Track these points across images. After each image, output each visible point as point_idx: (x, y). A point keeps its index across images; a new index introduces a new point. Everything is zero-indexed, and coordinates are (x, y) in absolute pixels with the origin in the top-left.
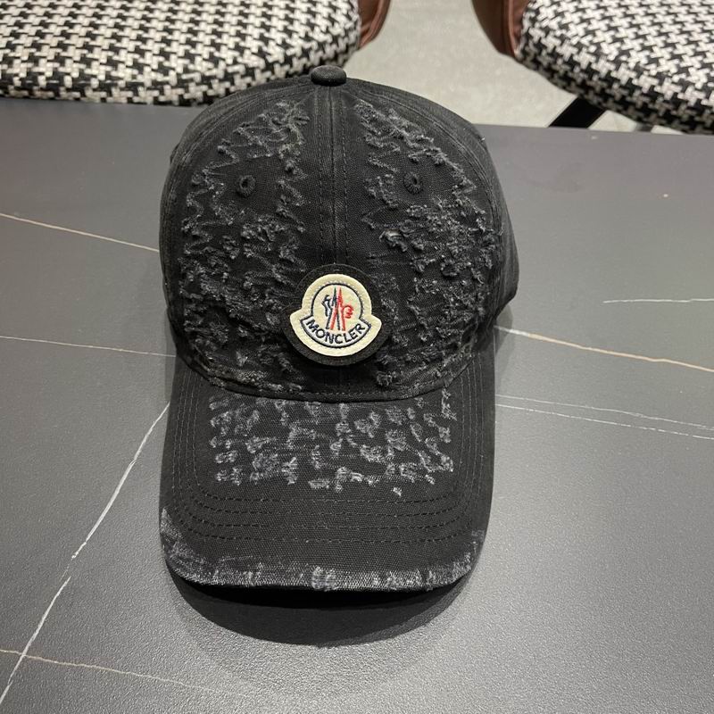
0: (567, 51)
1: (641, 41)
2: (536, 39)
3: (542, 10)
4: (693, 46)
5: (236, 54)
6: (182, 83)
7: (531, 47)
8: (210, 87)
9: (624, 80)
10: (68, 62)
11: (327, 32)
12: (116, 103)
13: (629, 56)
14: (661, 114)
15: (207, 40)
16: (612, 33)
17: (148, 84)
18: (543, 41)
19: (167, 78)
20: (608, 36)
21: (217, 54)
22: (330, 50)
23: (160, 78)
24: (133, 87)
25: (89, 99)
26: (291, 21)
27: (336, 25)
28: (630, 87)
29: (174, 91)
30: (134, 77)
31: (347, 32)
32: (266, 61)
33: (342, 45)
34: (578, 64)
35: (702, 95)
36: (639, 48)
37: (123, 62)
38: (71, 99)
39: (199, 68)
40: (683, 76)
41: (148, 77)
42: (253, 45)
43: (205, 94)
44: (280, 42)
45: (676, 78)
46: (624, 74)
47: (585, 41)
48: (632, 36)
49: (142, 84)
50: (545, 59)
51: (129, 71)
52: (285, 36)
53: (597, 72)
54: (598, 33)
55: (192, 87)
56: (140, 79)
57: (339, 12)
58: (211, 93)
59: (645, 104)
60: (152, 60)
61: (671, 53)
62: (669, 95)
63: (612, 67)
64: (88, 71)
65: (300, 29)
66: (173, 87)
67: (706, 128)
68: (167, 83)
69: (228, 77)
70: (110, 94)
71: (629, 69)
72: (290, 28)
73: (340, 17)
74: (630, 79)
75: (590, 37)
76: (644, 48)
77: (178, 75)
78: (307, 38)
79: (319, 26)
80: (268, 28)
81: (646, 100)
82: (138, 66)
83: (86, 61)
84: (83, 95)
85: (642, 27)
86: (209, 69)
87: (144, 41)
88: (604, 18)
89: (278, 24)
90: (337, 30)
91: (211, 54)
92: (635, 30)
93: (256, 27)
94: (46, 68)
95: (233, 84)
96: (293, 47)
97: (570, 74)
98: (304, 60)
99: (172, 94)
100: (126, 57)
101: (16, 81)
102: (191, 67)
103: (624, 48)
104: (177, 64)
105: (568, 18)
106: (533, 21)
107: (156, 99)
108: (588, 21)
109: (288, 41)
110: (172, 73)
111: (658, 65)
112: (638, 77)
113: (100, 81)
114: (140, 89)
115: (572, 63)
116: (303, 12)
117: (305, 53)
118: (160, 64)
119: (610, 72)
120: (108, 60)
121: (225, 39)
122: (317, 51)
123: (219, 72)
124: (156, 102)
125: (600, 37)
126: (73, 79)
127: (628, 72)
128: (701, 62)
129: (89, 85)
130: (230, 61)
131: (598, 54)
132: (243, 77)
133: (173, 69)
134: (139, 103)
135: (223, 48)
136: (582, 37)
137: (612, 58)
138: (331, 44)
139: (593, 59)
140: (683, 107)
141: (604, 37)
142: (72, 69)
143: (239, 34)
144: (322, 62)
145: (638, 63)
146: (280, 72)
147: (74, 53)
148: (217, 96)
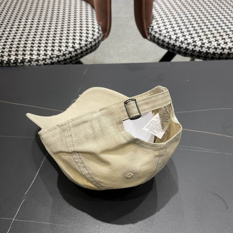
0: (162, 38)
1: (182, 34)
2: (153, 35)
3: (154, 26)
4: (197, 34)
5: (66, 48)
6: (51, 58)
7: (152, 37)
8: (59, 58)
9: (178, 45)
10: (19, 55)
11: (92, 38)
12: (33, 66)
13: (179, 38)
14: (190, 54)
15: (58, 45)
17: (42, 59)
18: (155, 35)
19: (47, 57)
20: (173, 33)
21: (60, 49)
22: (93, 43)
23: (45, 57)
24: (37, 60)
25: (26, 65)
26: (81, 37)
27: (95, 36)
28: (180, 47)
30: (37, 58)
31: (98, 37)
32: (75, 49)
33: (97, 41)
35: (200, 49)
37: (34, 54)
38: (20, 65)
39: (55, 53)
41: (41, 57)
42: (71, 45)
43: (58, 60)
44: (78, 43)
45: (193, 44)
47: (166, 35)
48: (180, 32)
49: (40, 60)
50: (156, 40)
51: (36, 56)
52: (80, 41)
53: (170, 44)
55: (54, 59)
56: (39, 58)
57: (95, 32)
58: (59, 60)
59: (185, 52)
61: (191, 37)
62: (191, 49)
64: (25, 58)
65: (84, 39)
66: (49, 59)
67: (203, 57)
69: (64, 55)
70: (31, 63)
71: (179, 42)
72: (81, 39)
73: (96, 34)
74: (180, 45)
76: (183, 36)
77: (50, 56)
78: (86, 41)
79: (89, 37)
80: (75, 40)
81: (185, 51)
82: (38, 55)
83: (24, 55)
84: (24, 64)
85: (183, 29)
86: (59, 53)
87: (40, 47)
88: (172, 27)
89: (78, 38)
90: (95, 37)
91: (59, 49)
92: (181, 30)
93: (71, 40)
94: (13, 58)
95: (65, 56)
97: (163, 44)
98: (86, 47)
99: (48, 61)
100: (35, 52)
101: (5, 62)
102: (53, 53)
103: (178, 36)
104: (49, 53)
105: (162, 28)
106: (152, 29)
108: (167, 29)
109: (81, 43)
111: (187, 40)
113: (28, 60)
115: (163, 41)
116: (85, 34)
117: (86, 45)
118: (45, 53)
119: (174, 43)
120: (30, 54)
121: (63, 44)
122: (89, 44)
123: (61, 54)
124: (44, 64)
126: (21, 60)
128: (200, 39)
129: (25, 61)
130: (64, 50)
131: (170, 38)
132: (68, 54)
134: (39, 65)
135: (62, 47)
137: (174, 39)
139: (169, 40)
140: (195, 52)
141: (172, 33)
142: (20, 57)
143: (66, 42)
144: (91, 47)
145: (181, 41)
146: (79, 51)
147: (20, 53)
148: (61, 61)
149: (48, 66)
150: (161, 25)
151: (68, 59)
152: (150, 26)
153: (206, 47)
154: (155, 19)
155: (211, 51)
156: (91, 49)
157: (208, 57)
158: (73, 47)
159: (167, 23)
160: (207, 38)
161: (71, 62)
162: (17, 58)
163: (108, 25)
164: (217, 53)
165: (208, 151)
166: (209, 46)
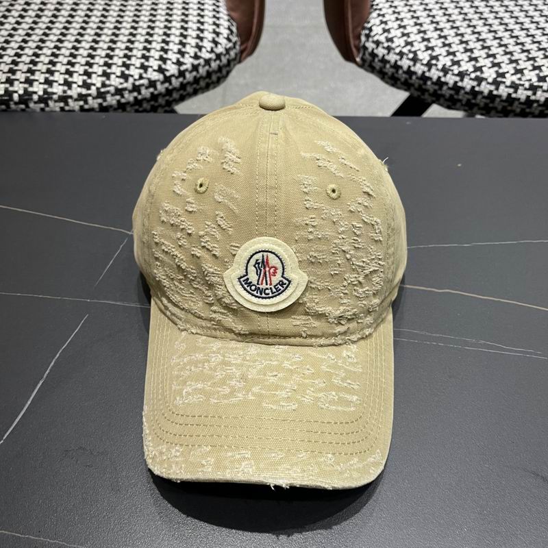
0: (392, 58)
1: (447, 48)
2: (370, 50)
3: (374, 28)
4: (486, 51)
5: (142, 71)
6: (101, 95)
7: (367, 57)
8: (123, 96)
9: (435, 78)
10: (16, 83)
11: (212, 51)
12: (52, 111)
13: (438, 60)
14: (464, 102)
15: (120, 62)
16: (425, 43)
17: (75, 96)
18: (375, 51)
19: (89, 92)
20: (422, 46)
21: (127, 72)
22: (214, 65)
23: (84, 91)
24: (64, 99)
25: (32, 109)
26: (184, 45)
27: (219, 46)
28: (439, 83)
29: (95, 101)
30: (65, 92)
31: (228, 51)
32: (165, 76)
33: (224, 60)
34: (401, 67)
35: (493, 88)
36: (445, 54)
37: (56, 81)
38: (19, 110)
39: (113, 83)
40: (478, 73)
41: (75, 91)
42: (154, 64)
43: (118, 101)
44: (175, 61)
45: (473, 76)
46: (435, 74)
47: (405, 50)
48: (441, 45)
49: (71, 97)
50: (378, 65)
51: (61, 88)
52: (179, 56)
53: (415, 73)
54: (415, 44)
55: (109, 98)
56: (69, 93)
57: (221, 36)
58: (123, 101)
59: (451, 96)
60: (78, 79)
61: (470, 57)
62: (468, 88)
63: (426, 69)
64: (31, 89)
65: (191, 50)
66: (94, 98)
67: (498, 112)
68: (90, 95)
69: (136, 88)
70: (47, 105)
71: (438, 70)
72: (183, 50)
73: (222, 40)
74: (439, 78)
75: (409, 47)
76: (449, 53)
77: (98, 89)
78: (196, 57)
79: (205, 47)
80: (166, 51)
81: (452, 92)
82: (68, 84)
83: (29, 82)
84: (27, 106)
85: (448, 37)
86: (121, 84)
87: (73, 65)
88: (420, 32)
89: (174, 47)
90: (220, 49)
91: (123, 72)
92: (442, 40)
93: (157, 51)
95: (140, 93)
96: (185, 64)
97: (396, 75)
98: (194, 73)
99: (93, 103)
100: (59, 77)
102: (107, 82)
103: (434, 54)
104: (97, 81)
105: (393, 33)
106: (368, 36)
107: (81, 107)
108: (408, 35)
109: (182, 60)
110: (93, 88)
111: (460, 66)
112: (445, 76)
113: (39, 96)
114: (70, 100)
115: (396, 67)
116: (193, 38)
117: (195, 68)
118: (84, 81)
119: (424, 72)
120: (45, 80)
121: (133, 60)
122: (204, 66)
123: (129, 85)
125: (417, 46)
126: (20, 95)
127: (437, 72)
128: (492, 62)
129: (32, 99)
130: (137, 77)
131: (415, 60)
132: (147, 88)
133: (94, 85)
134: (69, 111)
135: (132, 67)
136: (403, 47)
137: (425, 62)
138: (215, 60)
139: (411, 63)
140: (479, 97)
141: (419, 46)
142: (19, 88)
143: (144, 57)
144: (209, 74)
145: (444, 65)
146: (176, 83)
147: (20, 76)
148: (128, 103)
149: (92, 113)
150: (393, 25)
151: (145, 99)
152: (364, 28)
153: (508, 83)
154: (376, 9)
155: (522, 94)
156: (207, 80)
157: (513, 111)
158: (161, 70)
159: (409, 22)
160: (512, 62)
161: (154, 109)
162: (11, 89)
163: (255, 21)
164: (537, 101)
165: (516, 352)
166: (518, 82)
